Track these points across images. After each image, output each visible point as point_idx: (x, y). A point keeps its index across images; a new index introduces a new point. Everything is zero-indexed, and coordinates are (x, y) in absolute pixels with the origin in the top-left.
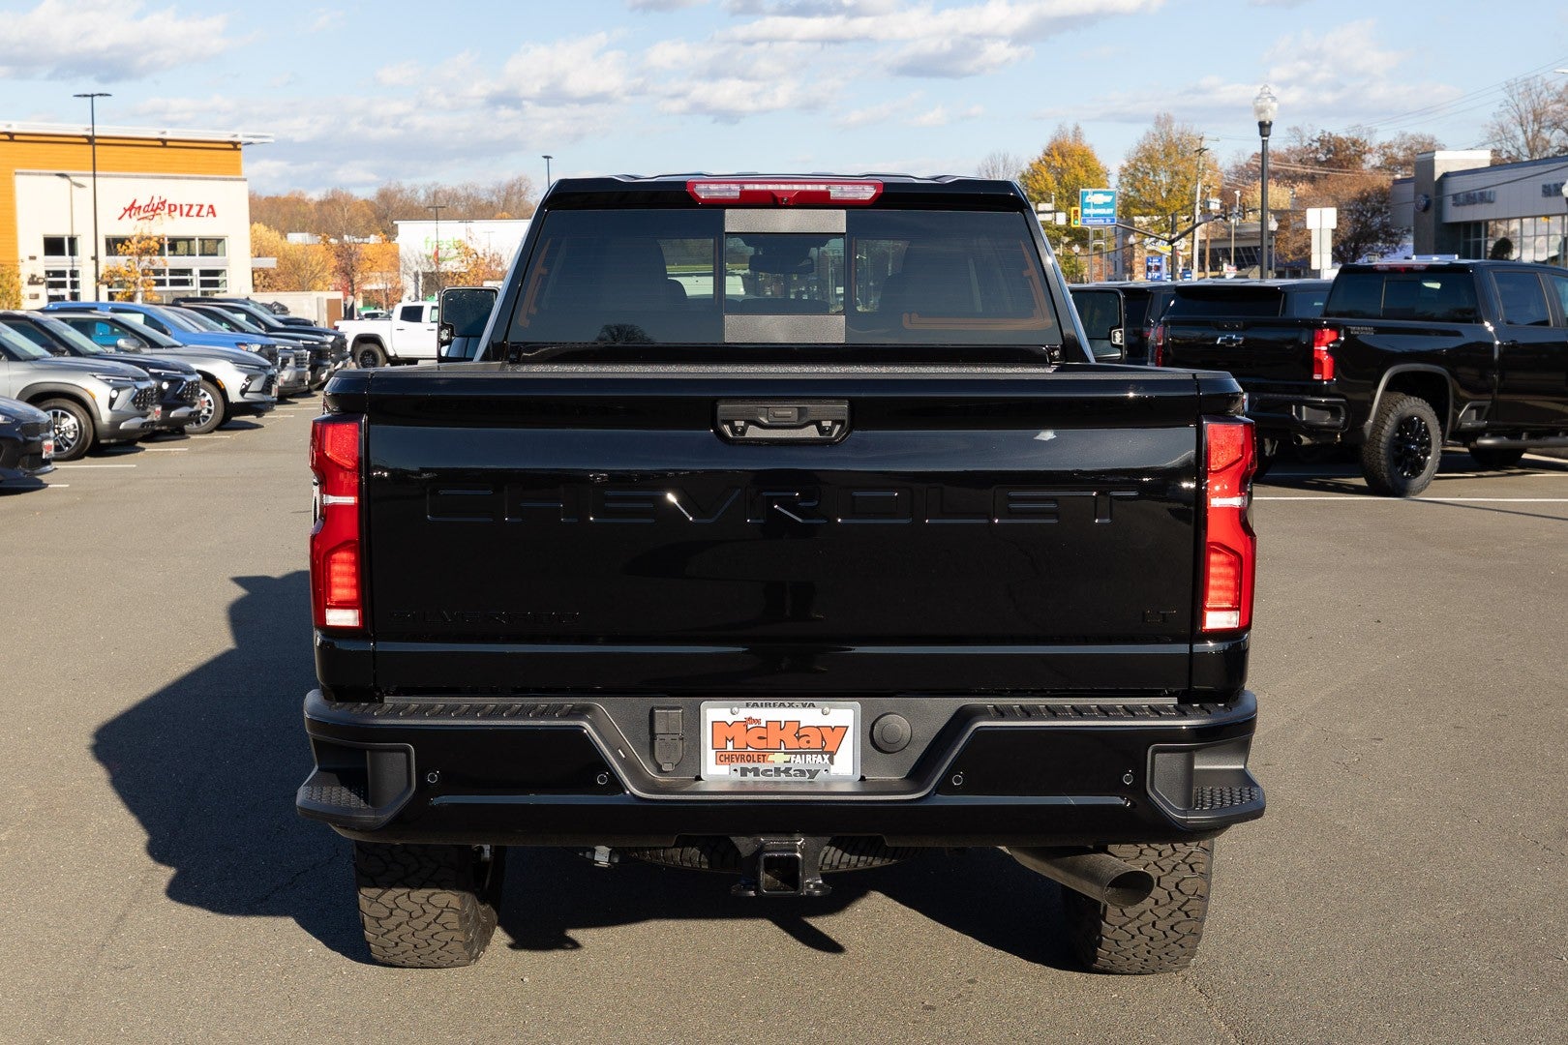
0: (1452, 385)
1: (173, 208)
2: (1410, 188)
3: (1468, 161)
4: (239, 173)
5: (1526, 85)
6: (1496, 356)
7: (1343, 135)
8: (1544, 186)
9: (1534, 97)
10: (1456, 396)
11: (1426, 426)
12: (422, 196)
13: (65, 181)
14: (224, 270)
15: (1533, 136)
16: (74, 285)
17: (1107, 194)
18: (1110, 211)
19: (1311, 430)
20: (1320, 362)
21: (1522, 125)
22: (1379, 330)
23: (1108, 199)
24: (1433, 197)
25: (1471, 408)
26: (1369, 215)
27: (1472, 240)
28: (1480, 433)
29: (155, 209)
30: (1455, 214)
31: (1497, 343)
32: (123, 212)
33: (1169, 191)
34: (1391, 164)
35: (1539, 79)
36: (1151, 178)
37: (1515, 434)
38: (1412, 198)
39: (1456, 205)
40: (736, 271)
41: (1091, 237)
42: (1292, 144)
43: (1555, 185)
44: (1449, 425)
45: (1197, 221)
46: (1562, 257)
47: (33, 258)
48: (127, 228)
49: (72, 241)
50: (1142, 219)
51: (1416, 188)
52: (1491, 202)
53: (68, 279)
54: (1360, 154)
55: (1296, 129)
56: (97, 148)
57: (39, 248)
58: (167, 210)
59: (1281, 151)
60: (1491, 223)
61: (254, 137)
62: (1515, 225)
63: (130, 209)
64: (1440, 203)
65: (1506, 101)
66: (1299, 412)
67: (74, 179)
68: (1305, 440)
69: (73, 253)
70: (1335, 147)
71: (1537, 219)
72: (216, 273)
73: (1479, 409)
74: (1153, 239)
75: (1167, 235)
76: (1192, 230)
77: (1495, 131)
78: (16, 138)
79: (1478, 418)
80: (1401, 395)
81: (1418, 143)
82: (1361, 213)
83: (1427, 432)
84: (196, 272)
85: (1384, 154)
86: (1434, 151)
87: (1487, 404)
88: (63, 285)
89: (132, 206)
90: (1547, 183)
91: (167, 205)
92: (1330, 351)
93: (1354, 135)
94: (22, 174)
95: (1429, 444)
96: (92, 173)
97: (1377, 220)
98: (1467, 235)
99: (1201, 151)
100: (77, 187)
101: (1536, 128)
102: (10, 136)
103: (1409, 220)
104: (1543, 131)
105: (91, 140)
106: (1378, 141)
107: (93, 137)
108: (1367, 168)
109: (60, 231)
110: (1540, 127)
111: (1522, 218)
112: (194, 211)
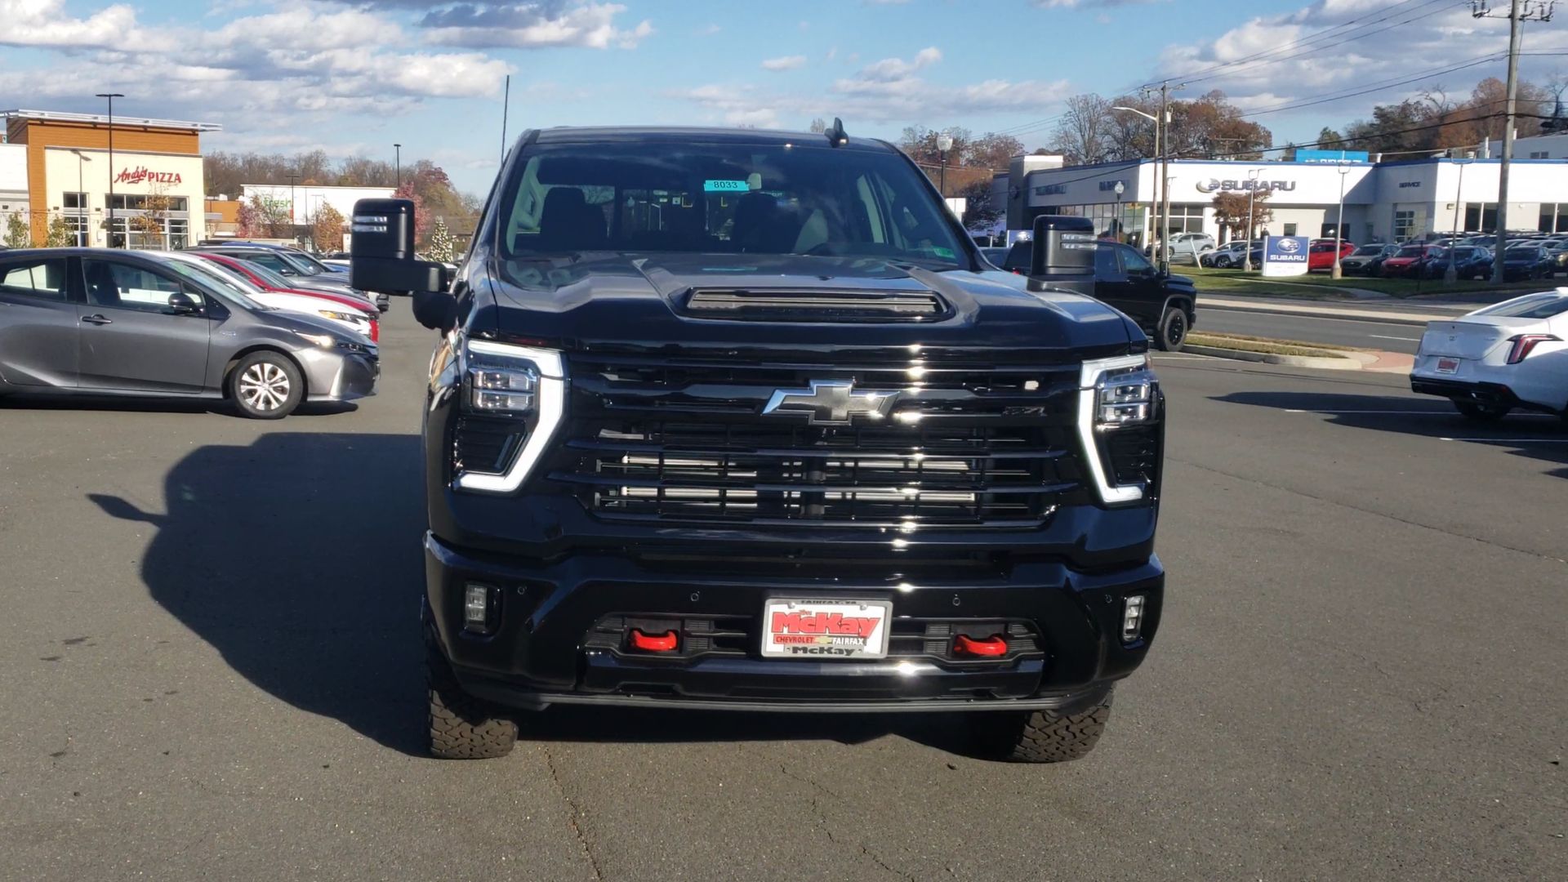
1: (152, 175)
2: (1006, 180)
3: (1046, 163)
4: (197, 151)
5: (1085, 100)
8: (1101, 183)
9: (1090, 109)
12: (240, 163)
13: (77, 157)
14: (186, 221)
15: (1089, 139)
16: (84, 228)
21: (1081, 132)
24: (1022, 189)
26: (975, 201)
29: (138, 176)
30: (1037, 201)
32: (118, 177)
34: (981, 160)
35: (1094, 96)
38: (1007, 190)
39: (1038, 194)
42: (906, 141)
43: (1112, 182)
46: (1112, 233)
48: (123, 189)
49: (83, 197)
51: (1010, 180)
53: (80, 224)
54: (958, 150)
55: (910, 130)
56: (113, 132)
57: (60, 202)
58: (147, 176)
60: (1062, 208)
61: (205, 126)
63: (122, 176)
64: (1027, 194)
65: (1070, 113)
67: (84, 154)
69: (83, 204)
71: (1096, 207)
72: (180, 222)
77: (1061, 135)
82: (973, 197)
84: (167, 221)
85: (977, 150)
86: (1023, 156)
88: (76, 228)
89: (125, 173)
90: (1102, 181)
91: (148, 174)
94: (50, 148)
96: (108, 149)
97: (981, 204)
100: (87, 159)
101: (1091, 134)
102: (42, 122)
103: (1004, 204)
104: (1096, 136)
105: (108, 127)
106: (972, 141)
107: (110, 124)
108: (963, 161)
109: (74, 188)
110: (1094, 133)
111: (1085, 205)
112: (166, 178)
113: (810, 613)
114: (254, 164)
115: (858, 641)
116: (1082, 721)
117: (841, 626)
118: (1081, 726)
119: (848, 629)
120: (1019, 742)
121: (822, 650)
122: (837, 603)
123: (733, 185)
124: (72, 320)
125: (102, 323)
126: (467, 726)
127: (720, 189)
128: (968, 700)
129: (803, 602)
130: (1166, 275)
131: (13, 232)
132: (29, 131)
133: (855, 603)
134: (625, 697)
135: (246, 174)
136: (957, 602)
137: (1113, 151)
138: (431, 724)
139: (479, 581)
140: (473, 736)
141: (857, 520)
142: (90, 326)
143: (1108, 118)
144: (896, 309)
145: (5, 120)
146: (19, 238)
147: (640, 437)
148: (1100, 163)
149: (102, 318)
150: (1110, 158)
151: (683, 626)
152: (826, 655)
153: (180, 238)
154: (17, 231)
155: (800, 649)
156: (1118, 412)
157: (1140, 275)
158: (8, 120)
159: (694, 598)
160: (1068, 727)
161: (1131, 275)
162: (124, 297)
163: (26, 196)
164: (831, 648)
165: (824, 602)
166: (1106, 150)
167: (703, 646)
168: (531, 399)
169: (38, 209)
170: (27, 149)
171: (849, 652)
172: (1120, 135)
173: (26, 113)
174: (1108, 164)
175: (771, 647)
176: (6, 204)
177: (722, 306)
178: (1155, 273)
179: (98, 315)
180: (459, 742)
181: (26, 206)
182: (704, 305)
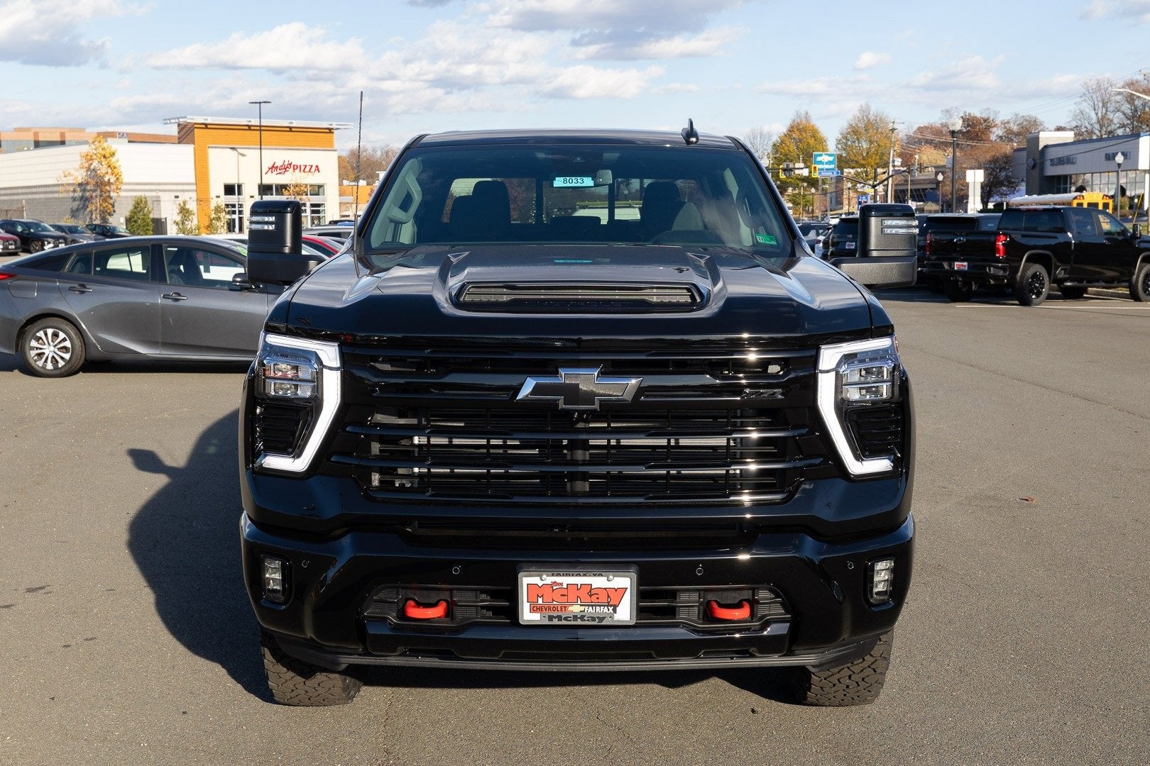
0: (1054, 260)
1: (296, 167)
2: (1024, 154)
3: (1060, 138)
4: (333, 146)
5: (1098, 84)
6: (1073, 248)
7: (978, 115)
8: (1106, 154)
9: (1103, 91)
10: (1055, 265)
11: (1043, 277)
12: (379, 154)
13: (234, 153)
14: (323, 204)
15: (1102, 116)
16: (240, 212)
17: (830, 155)
18: (832, 166)
19: (995, 277)
20: (999, 249)
21: (1095, 110)
22: (1024, 236)
23: (831, 159)
24: (1038, 161)
25: (1062, 269)
26: (998, 171)
27: (1062, 186)
28: (1066, 280)
29: (285, 168)
30: (1051, 171)
31: (1073, 242)
32: (268, 169)
33: (867, 153)
34: (1009, 136)
35: (1106, 80)
36: (857, 145)
37: (1081, 281)
38: (1025, 161)
39: (1052, 165)
40: (635, 206)
41: (820, 183)
42: (944, 121)
43: (1113, 154)
44: (1052, 276)
45: (891, 174)
47: (218, 197)
48: (272, 179)
49: (239, 186)
50: (851, 170)
51: (1027, 154)
52: (1073, 163)
53: (237, 209)
54: (988, 128)
55: (947, 111)
56: (262, 132)
57: (221, 191)
58: (292, 168)
59: (937, 125)
60: (1073, 176)
61: (340, 125)
62: (1088, 176)
63: (272, 168)
64: (1042, 164)
65: (1085, 94)
66: (990, 270)
67: (240, 151)
68: (992, 282)
69: (240, 193)
70: (973, 123)
71: (1102, 174)
72: (318, 205)
73: (1065, 270)
74: (862, 185)
75: (871, 182)
76: (887, 179)
78: (209, 126)
79: (1065, 274)
80: (1032, 264)
81: (1027, 121)
82: (993, 169)
83: (1043, 279)
84: (308, 204)
85: (1005, 127)
87: (1069, 267)
88: (234, 212)
89: (273, 166)
90: (1108, 152)
91: (292, 166)
92: (1003, 244)
93: (985, 116)
94: (212, 147)
95: (1043, 284)
96: (259, 147)
97: (1003, 174)
98: (1059, 184)
99: (893, 130)
100: (243, 155)
101: (1104, 112)
102: (206, 126)
103: (1023, 174)
104: (1108, 113)
105: (259, 128)
106: (1001, 119)
107: (260, 126)
108: (993, 137)
109: (233, 180)
110: (1107, 111)
111: (1092, 173)
112: (307, 169)
113: (561, 584)
114: (390, 154)
115: (609, 610)
116: (862, 671)
117: (591, 596)
118: (863, 675)
119: (598, 598)
120: (809, 689)
121: (575, 618)
122: (585, 575)
123: (574, 181)
124: (154, 298)
125: (179, 300)
126: (299, 679)
127: (568, 185)
128: (732, 658)
129: (553, 575)
130: (1138, 235)
131: (182, 218)
132: (196, 135)
133: (602, 575)
134: (416, 659)
135: (384, 162)
136: (700, 571)
137: (1123, 126)
138: (267, 678)
139: (274, 555)
140: (307, 689)
141: (613, 496)
142: (169, 302)
143: (1119, 98)
144: (655, 299)
145: (176, 125)
146: (187, 223)
147: (414, 421)
148: (1112, 136)
149: (179, 295)
150: (1120, 132)
151: (451, 597)
152: (579, 622)
153: (319, 218)
154: (185, 216)
155: (555, 618)
156: (864, 392)
157: (1116, 236)
158: (179, 125)
159: (456, 570)
160: (850, 677)
161: (1109, 236)
162: (206, 276)
163: (194, 187)
164: (585, 616)
165: (573, 575)
166: (1118, 125)
167: (471, 614)
168: (313, 388)
169: (202, 200)
170: (195, 149)
171: (602, 619)
172: (1128, 112)
173: (193, 119)
174: (1119, 137)
175: (528, 615)
176: (177, 194)
177: (493, 299)
178: (1129, 234)
179: (175, 293)
180: (295, 693)
181: (194, 195)
182: (476, 299)
